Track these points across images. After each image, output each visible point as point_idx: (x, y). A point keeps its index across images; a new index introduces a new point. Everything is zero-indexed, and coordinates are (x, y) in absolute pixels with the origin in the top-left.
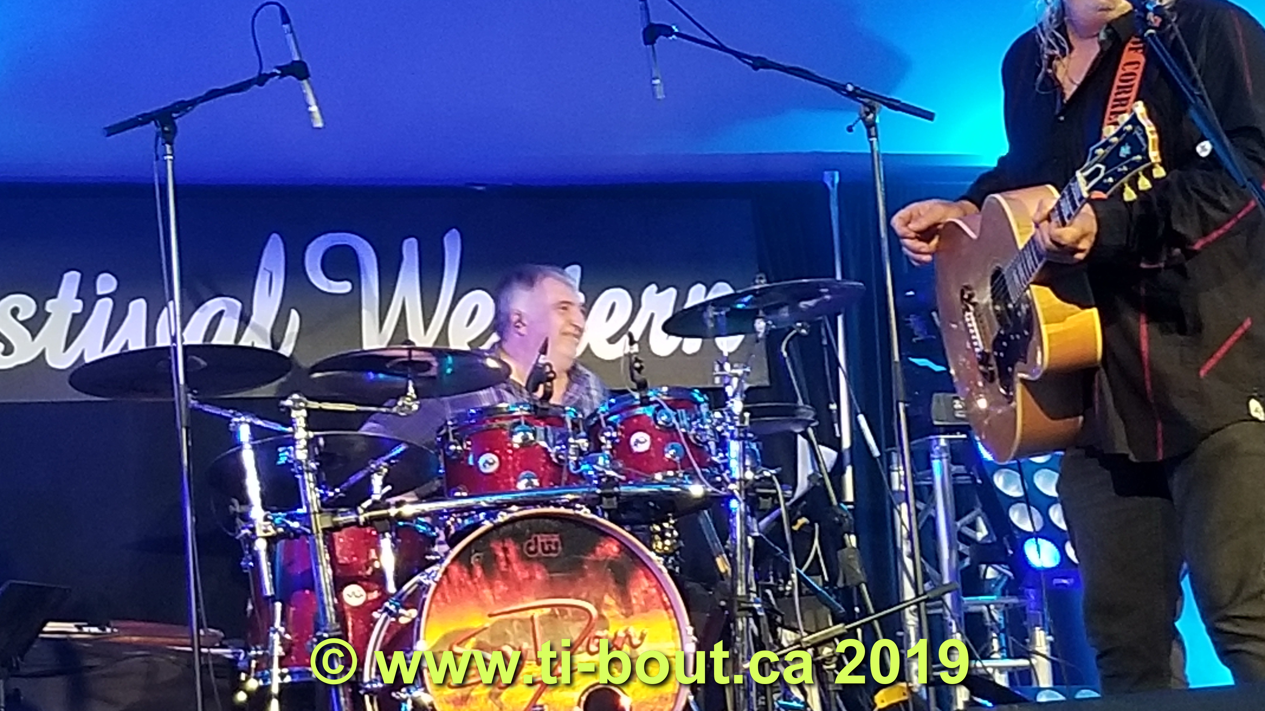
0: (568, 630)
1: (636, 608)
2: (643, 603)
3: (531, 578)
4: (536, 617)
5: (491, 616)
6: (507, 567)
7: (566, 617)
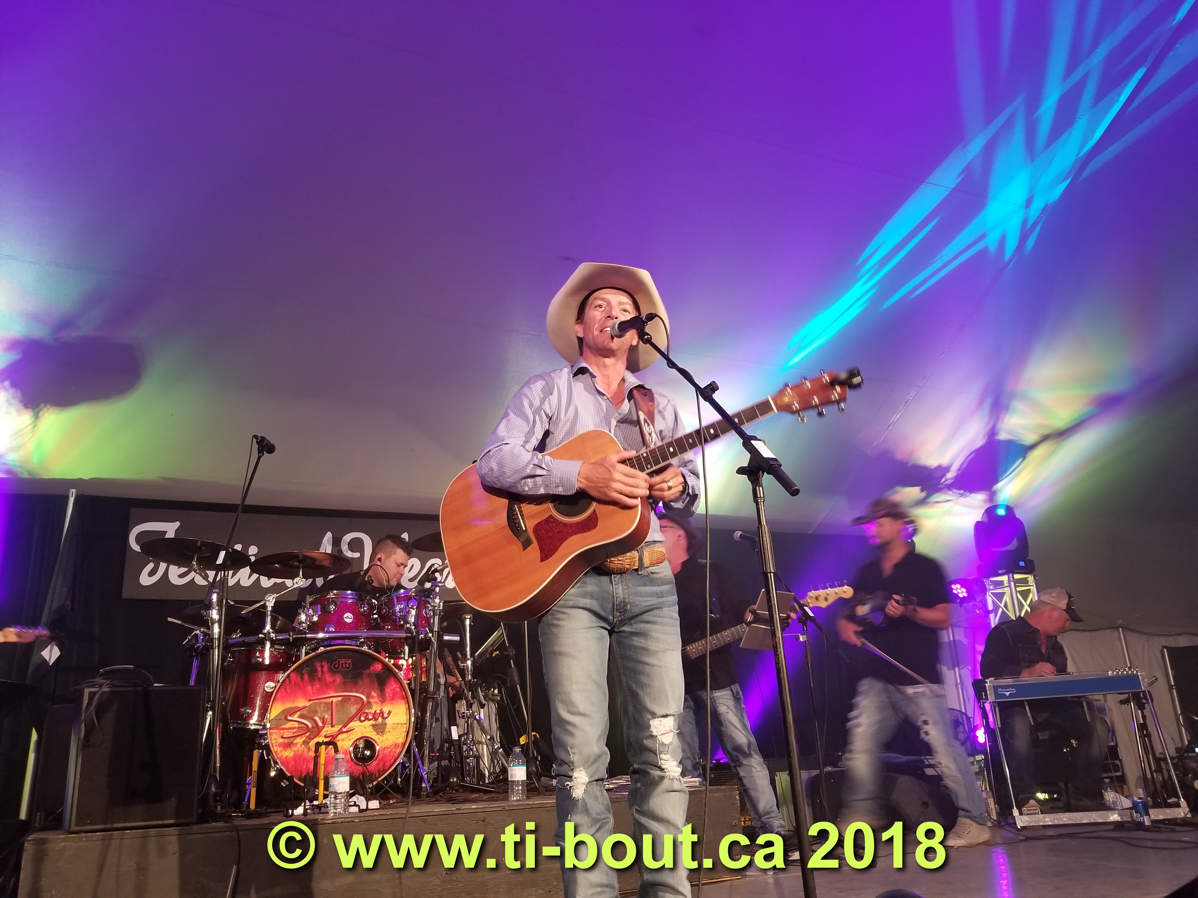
0: (350, 709)
1: (387, 698)
2: (392, 695)
3: (334, 681)
4: (334, 701)
5: (309, 700)
6: (322, 675)
7: (350, 702)
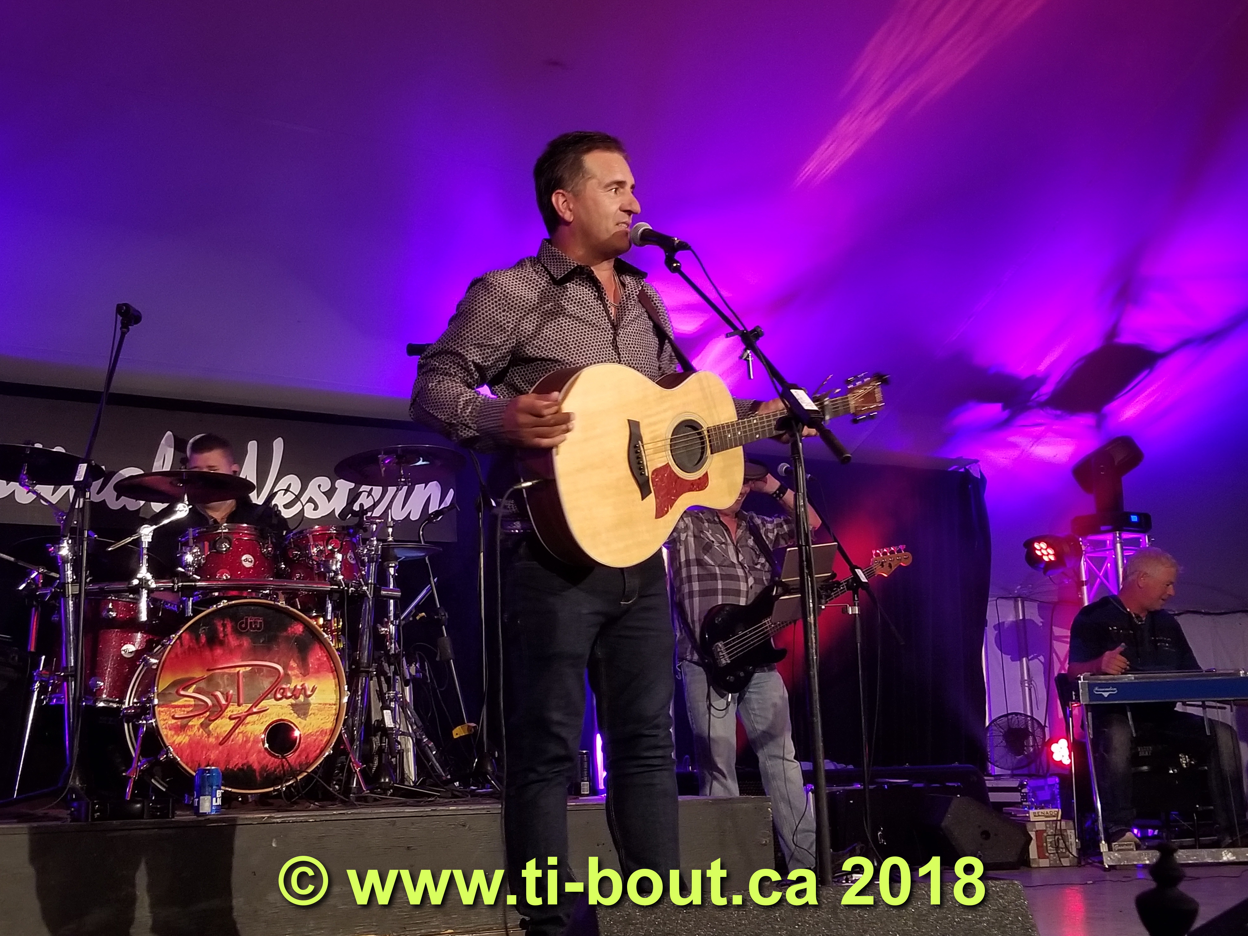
0: (263, 683)
1: (311, 670)
2: (316, 667)
3: (240, 646)
4: (241, 672)
5: (209, 670)
6: (224, 637)
7: (262, 674)
